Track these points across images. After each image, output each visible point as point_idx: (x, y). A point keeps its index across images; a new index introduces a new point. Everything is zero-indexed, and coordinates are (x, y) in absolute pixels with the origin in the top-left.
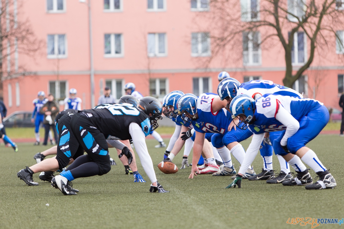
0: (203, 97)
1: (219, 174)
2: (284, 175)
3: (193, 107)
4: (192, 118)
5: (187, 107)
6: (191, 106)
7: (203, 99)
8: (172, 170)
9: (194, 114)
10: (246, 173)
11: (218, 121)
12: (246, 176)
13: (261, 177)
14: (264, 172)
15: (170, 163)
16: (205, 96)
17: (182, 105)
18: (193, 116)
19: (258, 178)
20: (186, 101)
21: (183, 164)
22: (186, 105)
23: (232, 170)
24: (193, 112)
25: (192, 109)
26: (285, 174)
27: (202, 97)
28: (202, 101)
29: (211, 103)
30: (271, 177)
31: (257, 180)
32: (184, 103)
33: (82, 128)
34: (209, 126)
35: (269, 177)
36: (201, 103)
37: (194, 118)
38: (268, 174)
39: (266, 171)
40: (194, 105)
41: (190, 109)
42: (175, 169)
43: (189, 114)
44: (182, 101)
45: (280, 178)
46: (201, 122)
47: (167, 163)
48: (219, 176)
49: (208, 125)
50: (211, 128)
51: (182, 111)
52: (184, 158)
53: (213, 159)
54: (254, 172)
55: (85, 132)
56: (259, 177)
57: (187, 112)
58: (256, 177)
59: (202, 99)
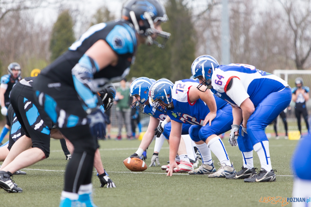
0: (179, 86)
1: (197, 172)
2: (264, 173)
3: (168, 95)
4: (167, 107)
5: (161, 95)
6: (166, 93)
7: (179, 88)
8: (140, 168)
9: (169, 103)
10: (224, 171)
11: (196, 112)
12: (224, 174)
13: (240, 176)
14: (245, 170)
15: (138, 159)
16: (181, 83)
17: (156, 93)
18: (168, 105)
19: (237, 177)
20: (160, 88)
21: (153, 161)
22: (160, 93)
23: (212, 168)
24: (168, 100)
25: (167, 97)
26: (265, 171)
27: (177, 85)
28: (177, 90)
29: (188, 93)
30: (252, 175)
31: (235, 179)
32: (158, 90)
33: (27, 100)
34: (187, 117)
35: (250, 175)
36: (177, 93)
37: (170, 108)
38: (249, 172)
39: (246, 169)
40: (170, 94)
41: (165, 98)
42: (143, 166)
43: (163, 103)
44: (155, 88)
45: (259, 177)
46: (178, 113)
47: (134, 159)
48: (196, 174)
49: (185, 116)
50: (189, 119)
51: (156, 100)
52: (155, 154)
53: (186, 156)
54: (234, 170)
55: (29, 104)
56: (238, 175)
57: (161, 100)
58: (235, 176)
59: (177, 88)
